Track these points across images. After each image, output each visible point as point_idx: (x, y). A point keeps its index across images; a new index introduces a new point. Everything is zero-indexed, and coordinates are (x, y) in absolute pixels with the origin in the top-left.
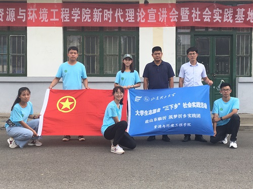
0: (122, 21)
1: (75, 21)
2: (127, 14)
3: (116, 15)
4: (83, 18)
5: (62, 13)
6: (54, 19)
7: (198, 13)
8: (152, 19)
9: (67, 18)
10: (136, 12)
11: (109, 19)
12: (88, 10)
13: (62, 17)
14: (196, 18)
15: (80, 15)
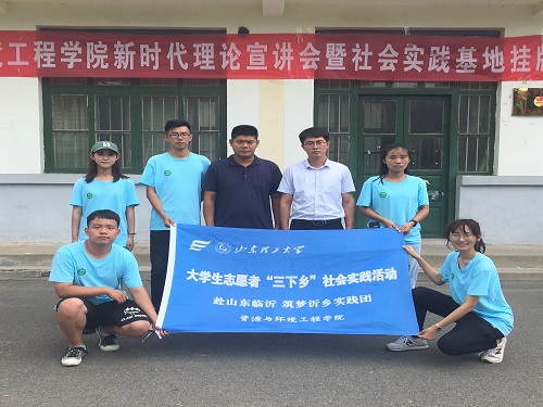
0: (185, 66)
1: (70, 66)
2: (197, 54)
3: (170, 56)
4: (89, 61)
5: (37, 50)
6: (18, 62)
7: (367, 53)
8: (257, 60)
9: (49, 60)
10: (218, 49)
11: (153, 63)
12: (100, 45)
13: (37, 58)
14: (361, 64)
15: (83, 56)
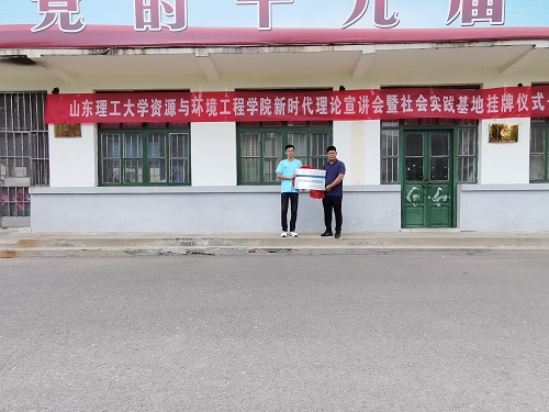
0: (312, 113)
1: (252, 114)
2: (318, 104)
3: (304, 106)
4: (262, 110)
5: (235, 104)
6: (225, 112)
7: (410, 101)
8: (350, 110)
9: (241, 110)
10: (329, 100)
11: (294, 111)
12: (268, 99)
13: (235, 109)
14: (407, 108)
15: (258, 107)
